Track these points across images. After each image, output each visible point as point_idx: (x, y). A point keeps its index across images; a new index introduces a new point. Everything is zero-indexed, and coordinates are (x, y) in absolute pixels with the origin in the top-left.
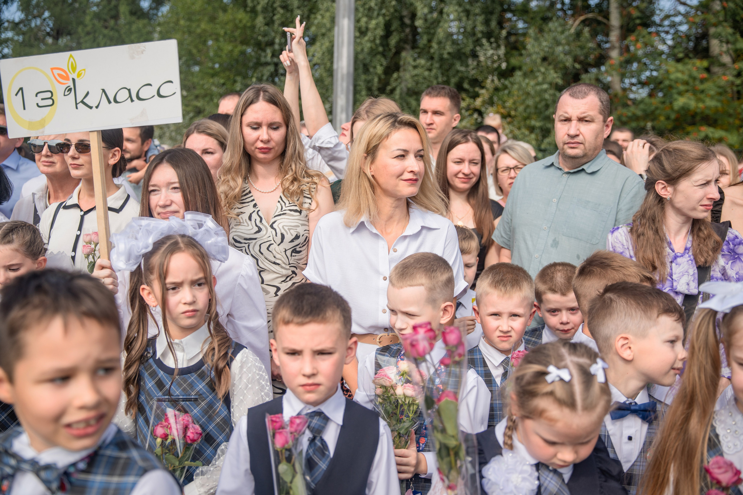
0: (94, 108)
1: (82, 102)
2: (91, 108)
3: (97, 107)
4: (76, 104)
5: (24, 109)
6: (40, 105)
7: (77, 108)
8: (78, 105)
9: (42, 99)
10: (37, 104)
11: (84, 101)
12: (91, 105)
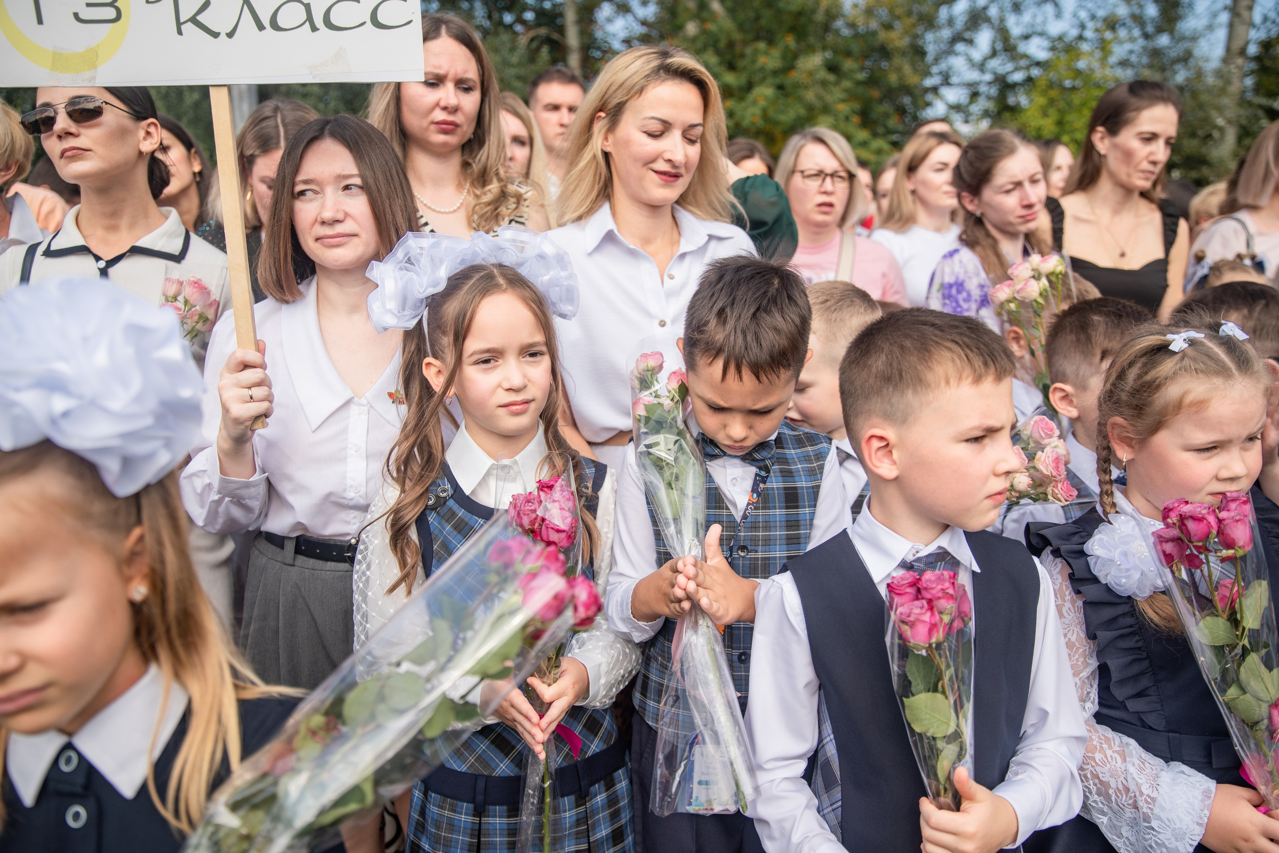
0: (223, 36)
1: (194, 20)
2: (216, 35)
3: (230, 35)
4: (179, 24)
5: (40, 21)
6: (82, 16)
7: (180, 32)
8: (183, 27)
9: (88, 5)
10: (76, 16)
11: (199, 18)
12: (215, 29)
